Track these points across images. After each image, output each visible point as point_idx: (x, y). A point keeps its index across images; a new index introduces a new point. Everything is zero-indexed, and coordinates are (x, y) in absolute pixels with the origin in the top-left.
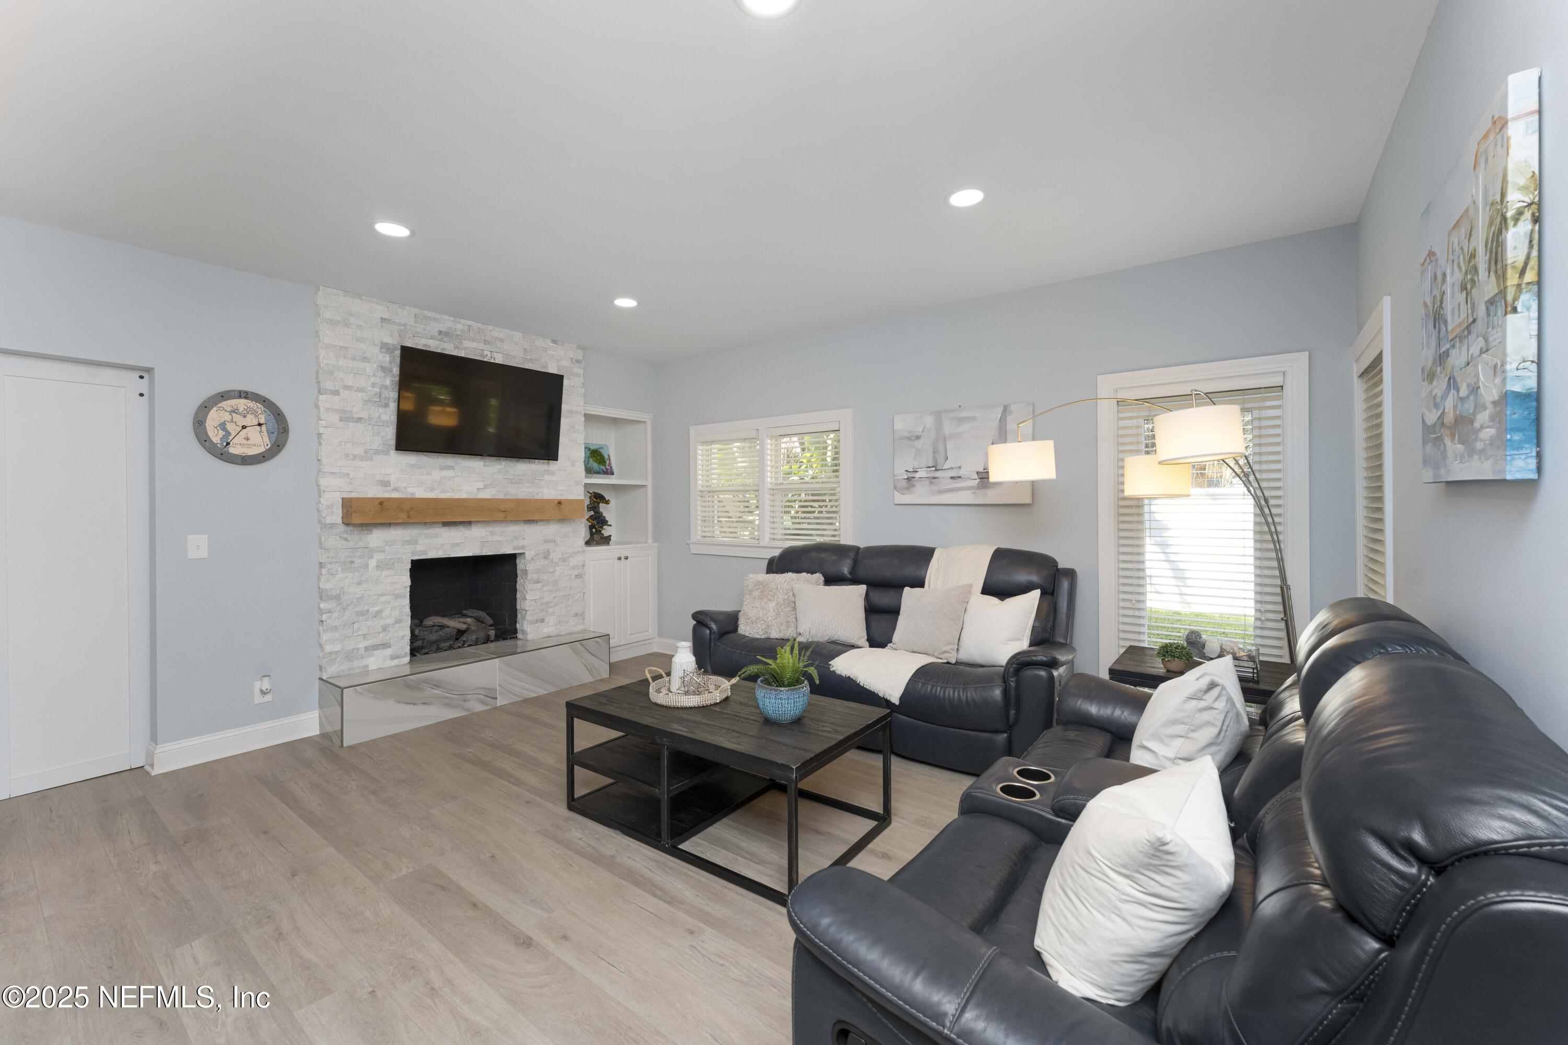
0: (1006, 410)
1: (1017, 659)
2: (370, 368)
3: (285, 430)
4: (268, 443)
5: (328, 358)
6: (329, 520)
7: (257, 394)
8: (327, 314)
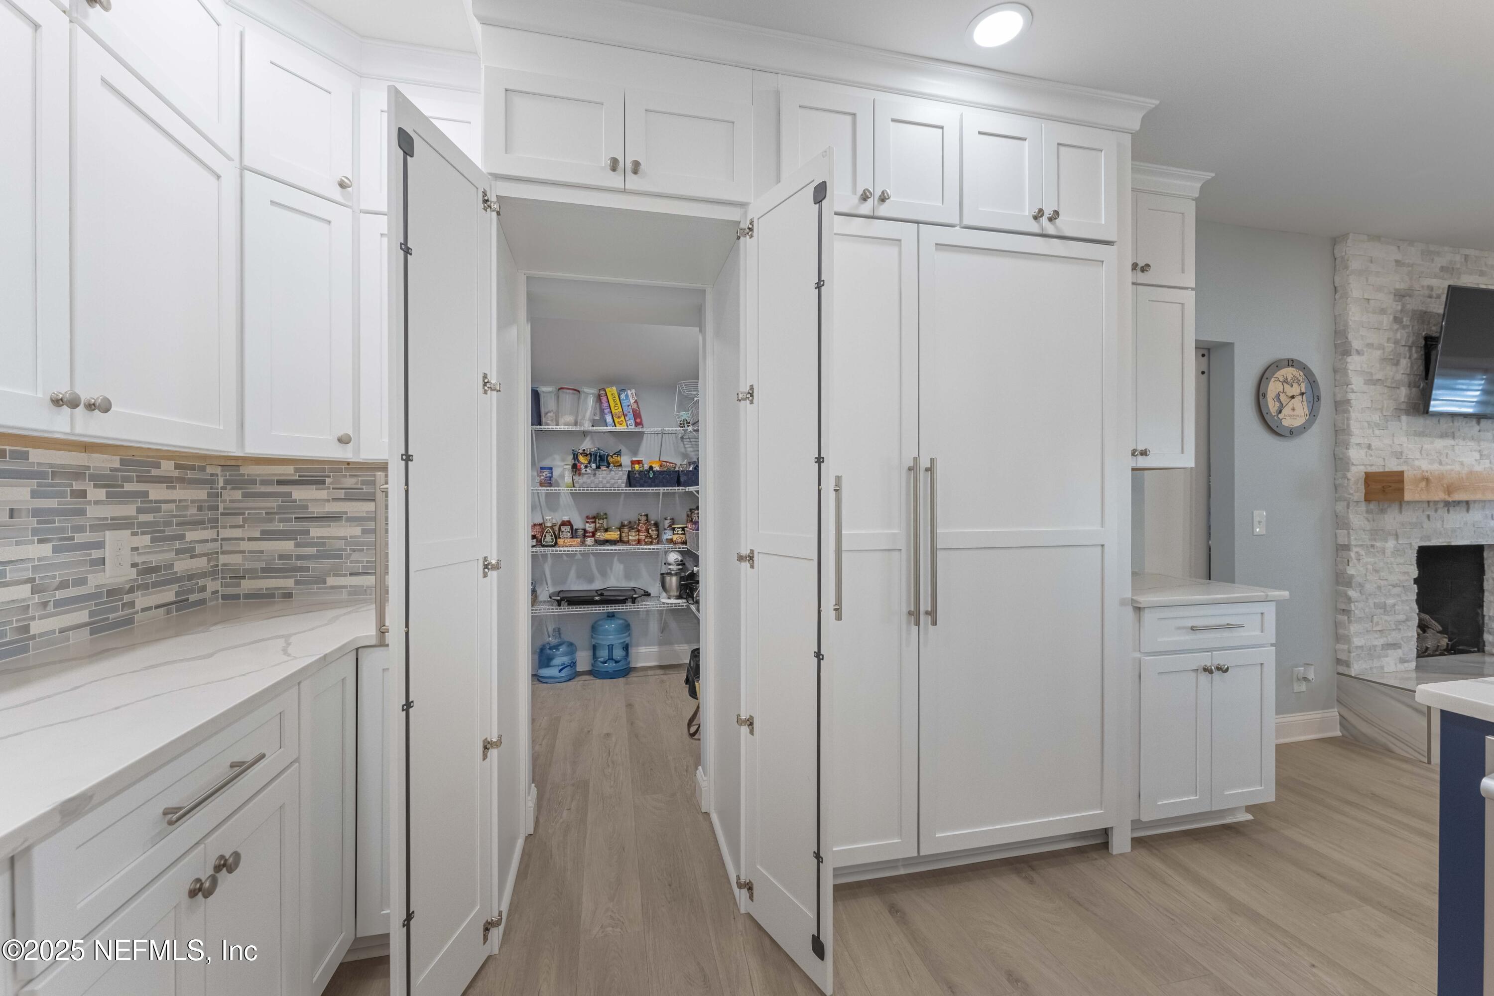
2: (1386, 320)
3: (1319, 398)
4: (1307, 412)
5: (1355, 315)
6: (1356, 498)
7: (1299, 362)
8: (1354, 265)
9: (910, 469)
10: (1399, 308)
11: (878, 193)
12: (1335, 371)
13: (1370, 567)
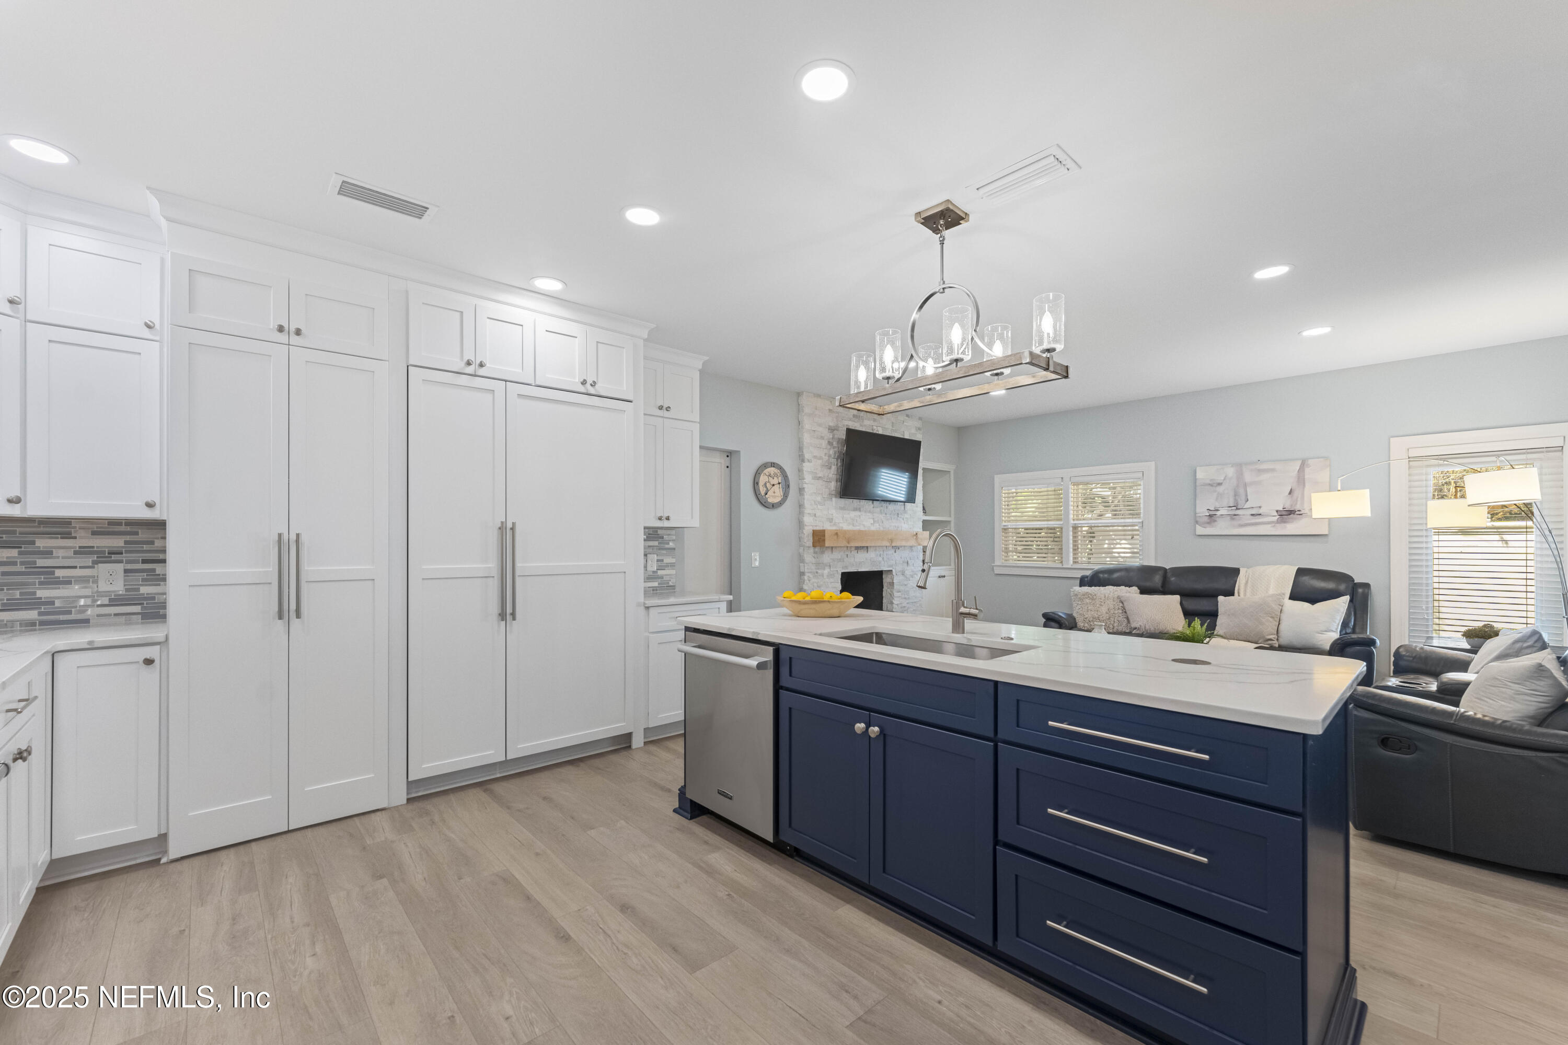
0: (1303, 464)
1: (1343, 641)
2: (824, 443)
3: (789, 486)
4: (782, 494)
5: (807, 439)
6: (807, 545)
7: (778, 464)
8: (807, 410)
9: (500, 528)
10: (831, 436)
11: (478, 362)
12: (799, 471)
13: (815, 584)
